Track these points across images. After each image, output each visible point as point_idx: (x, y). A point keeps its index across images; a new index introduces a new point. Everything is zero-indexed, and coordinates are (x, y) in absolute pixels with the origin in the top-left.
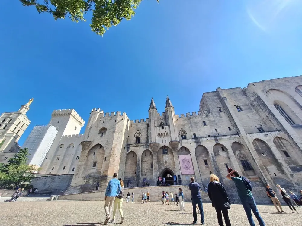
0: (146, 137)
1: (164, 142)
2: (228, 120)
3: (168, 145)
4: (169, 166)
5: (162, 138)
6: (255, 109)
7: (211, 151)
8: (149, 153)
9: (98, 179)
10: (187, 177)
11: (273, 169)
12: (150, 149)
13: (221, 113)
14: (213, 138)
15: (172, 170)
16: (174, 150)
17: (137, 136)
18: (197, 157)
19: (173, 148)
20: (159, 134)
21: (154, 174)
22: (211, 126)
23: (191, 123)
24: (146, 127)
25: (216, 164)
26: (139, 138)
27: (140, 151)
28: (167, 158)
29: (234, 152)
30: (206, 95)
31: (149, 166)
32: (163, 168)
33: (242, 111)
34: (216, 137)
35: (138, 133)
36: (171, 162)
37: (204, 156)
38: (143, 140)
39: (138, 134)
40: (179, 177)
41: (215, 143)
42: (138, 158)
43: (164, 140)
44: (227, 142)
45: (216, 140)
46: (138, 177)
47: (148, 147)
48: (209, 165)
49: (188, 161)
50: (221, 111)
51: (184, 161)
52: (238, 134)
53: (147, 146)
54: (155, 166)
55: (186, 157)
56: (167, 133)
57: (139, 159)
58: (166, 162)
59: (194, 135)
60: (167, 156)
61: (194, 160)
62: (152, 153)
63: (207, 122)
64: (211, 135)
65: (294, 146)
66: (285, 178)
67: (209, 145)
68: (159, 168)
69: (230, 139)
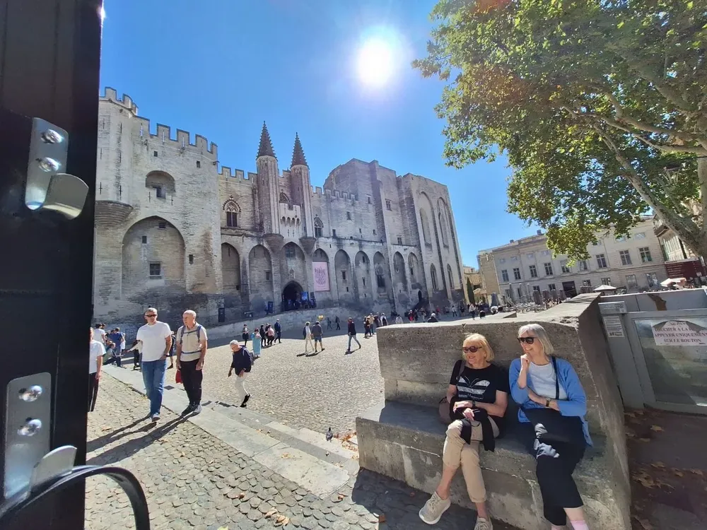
0: (252, 218)
1: (292, 235)
2: (374, 217)
3: (297, 242)
4: (297, 277)
5: (288, 227)
6: (401, 211)
7: (352, 260)
8: (261, 252)
9: (182, 300)
10: (321, 295)
11: (400, 285)
12: (266, 246)
13: (369, 205)
14: (357, 242)
15: (301, 284)
16: (308, 253)
17: (229, 210)
18: (336, 267)
19: (305, 249)
20: (284, 218)
21: (275, 291)
22: (356, 222)
23: (331, 210)
24: (251, 193)
25: (356, 277)
26: (235, 215)
27: (246, 246)
28: (293, 264)
29: (375, 263)
30: (357, 164)
31: (264, 276)
32: (287, 281)
33: (390, 210)
34: (361, 242)
35: (232, 201)
36: (299, 271)
37: (343, 267)
38: (244, 220)
39: (232, 204)
40: (312, 294)
41: (358, 250)
42: (241, 259)
43: (291, 232)
44: (370, 251)
45: (361, 246)
46: (245, 295)
47: (262, 241)
48: (347, 279)
49: (323, 271)
50: (369, 203)
51: (319, 271)
52: (381, 242)
53: (259, 238)
54: (276, 277)
55: (321, 265)
56: (298, 220)
57: (244, 262)
58: (292, 271)
59: (334, 231)
60: (293, 261)
61: (333, 271)
62: (271, 253)
63: (352, 215)
64: (354, 237)
65: (419, 264)
66: (406, 295)
67: (352, 251)
68: (282, 280)
69: (374, 247)
